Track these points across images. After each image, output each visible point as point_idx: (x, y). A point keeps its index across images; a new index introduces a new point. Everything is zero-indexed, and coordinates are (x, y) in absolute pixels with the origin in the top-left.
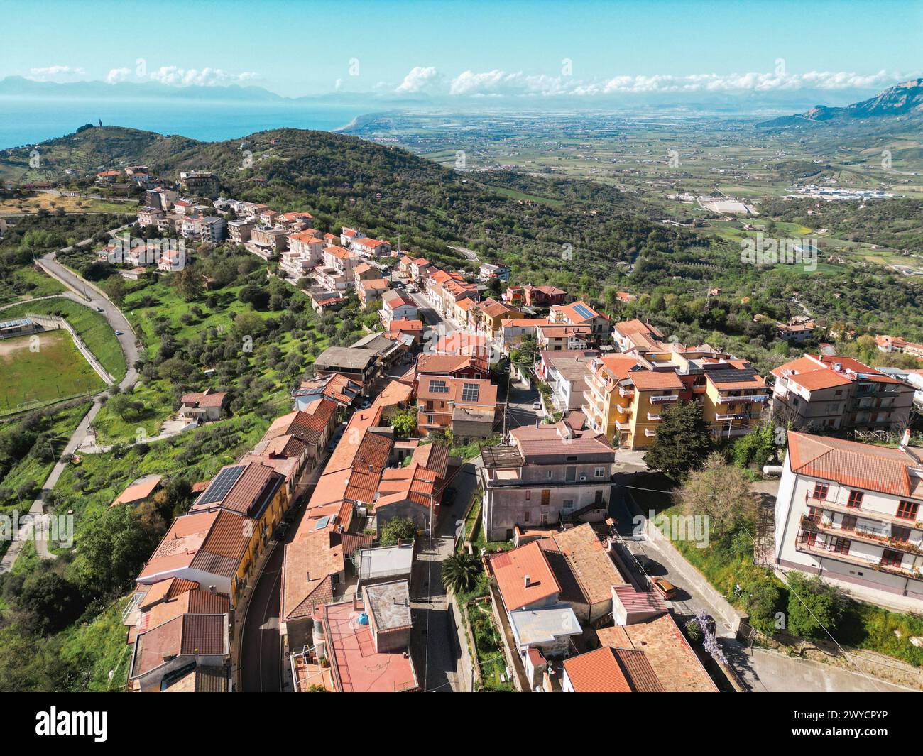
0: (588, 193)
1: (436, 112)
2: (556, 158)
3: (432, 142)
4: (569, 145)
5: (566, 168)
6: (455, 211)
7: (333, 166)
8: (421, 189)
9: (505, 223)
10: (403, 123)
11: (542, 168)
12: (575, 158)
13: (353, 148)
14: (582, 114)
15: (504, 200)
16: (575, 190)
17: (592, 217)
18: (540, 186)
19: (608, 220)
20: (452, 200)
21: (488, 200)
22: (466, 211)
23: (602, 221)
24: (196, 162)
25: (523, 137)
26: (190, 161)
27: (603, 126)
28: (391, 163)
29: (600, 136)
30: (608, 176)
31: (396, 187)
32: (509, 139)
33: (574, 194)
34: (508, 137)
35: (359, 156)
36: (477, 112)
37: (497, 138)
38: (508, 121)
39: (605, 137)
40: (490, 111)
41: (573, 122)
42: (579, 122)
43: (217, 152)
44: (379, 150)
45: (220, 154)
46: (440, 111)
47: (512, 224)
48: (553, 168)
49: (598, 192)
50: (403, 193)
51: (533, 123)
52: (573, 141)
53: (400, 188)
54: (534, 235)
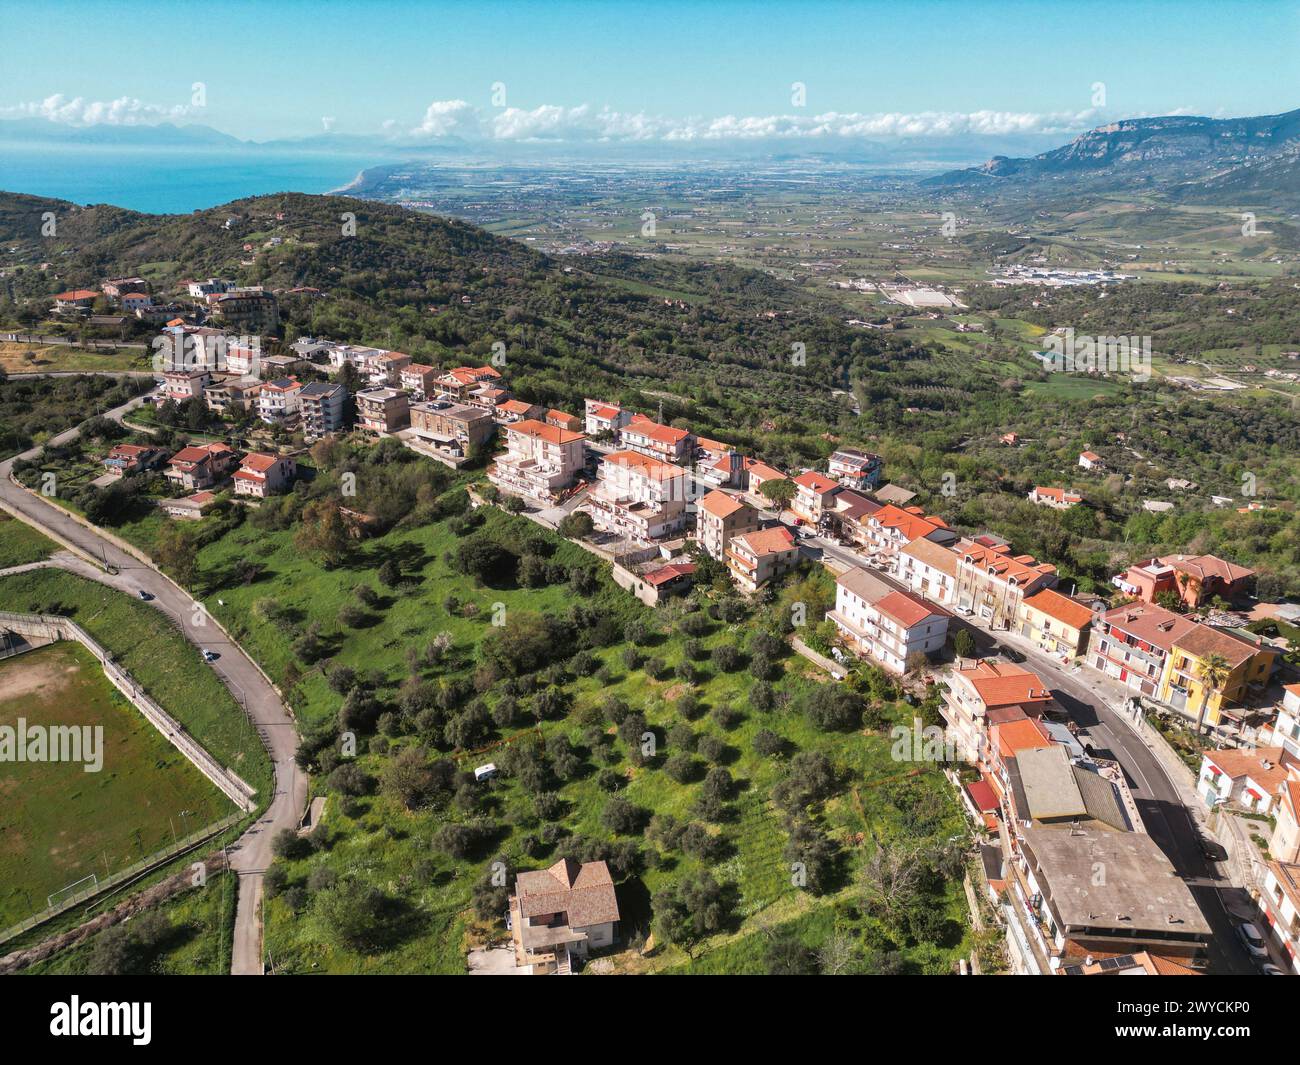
0: (736, 284)
1: (478, 164)
2: (669, 231)
3: (485, 208)
4: (680, 212)
5: (687, 246)
6: (584, 321)
7: (386, 255)
8: (524, 287)
9: (660, 337)
10: (441, 180)
11: (653, 245)
12: (694, 230)
13: (397, 223)
14: (685, 167)
15: (645, 299)
16: (718, 280)
17: (770, 322)
18: (667, 274)
19: (792, 325)
20: (576, 302)
21: (623, 300)
22: (599, 320)
23: (785, 328)
24: (153, 249)
25: (612, 200)
26: (142, 249)
27: (718, 184)
28: (457, 245)
29: (718, 199)
30: (747, 256)
31: (486, 285)
32: (594, 204)
33: (717, 285)
34: (592, 200)
35: (407, 235)
36: (536, 164)
37: (577, 203)
38: (582, 177)
39: (726, 200)
40: (555, 163)
41: (675, 179)
42: (684, 178)
43: (187, 233)
44: (436, 225)
45: (193, 237)
46: (483, 163)
47: (670, 338)
48: (668, 246)
49: (749, 281)
50: (500, 294)
51: (620, 181)
52: (684, 207)
53: (493, 285)
54: (704, 354)
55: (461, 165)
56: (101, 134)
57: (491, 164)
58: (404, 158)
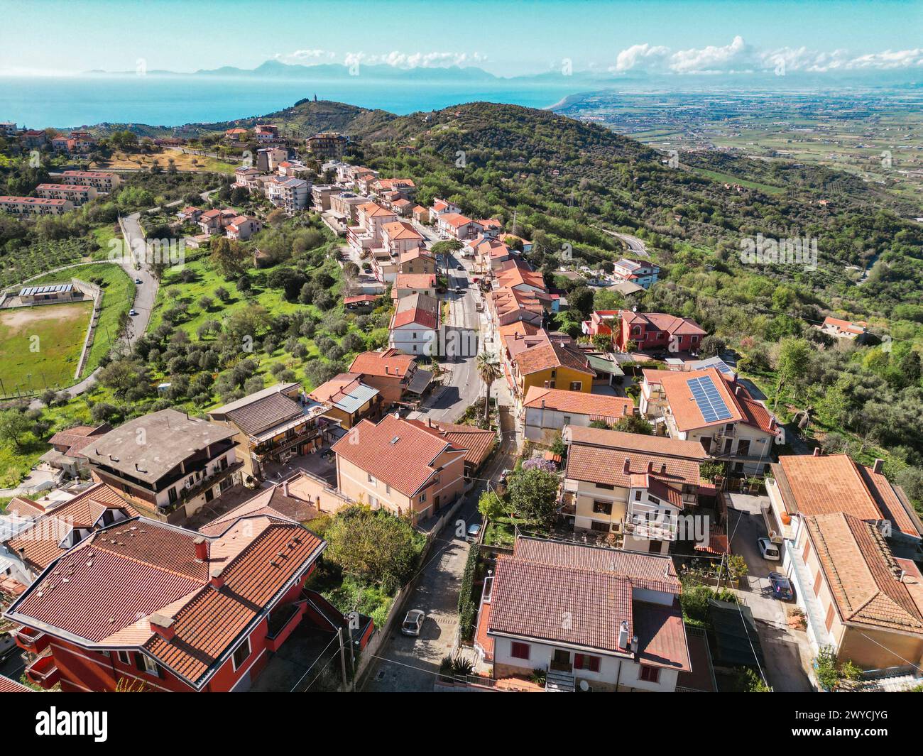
0: (820, 181)
1: (653, 91)
2: (786, 140)
3: (642, 121)
4: (803, 127)
5: (796, 152)
6: (642, 193)
7: (513, 140)
8: (607, 166)
9: (701, 210)
10: (615, 102)
11: (766, 151)
12: (809, 140)
13: (544, 123)
14: (826, 93)
15: (707, 183)
16: (803, 177)
17: (819, 208)
18: (758, 170)
19: (841, 213)
20: (641, 180)
21: (686, 182)
22: (656, 194)
23: (832, 214)
25: (749, 117)
27: (851, 106)
28: (584, 140)
29: (844, 118)
30: (849, 163)
31: (578, 164)
32: (731, 119)
33: (801, 181)
34: (730, 116)
35: (549, 131)
36: (699, 91)
37: (718, 118)
38: (731, 100)
39: (852, 118)
40: (714, 90)
41: (813, 102)
42: (821, 101)
43: (403, 124)
44: (571, 125)
45: (406, 126)
46: (657, 90)
47: (711, 211)
48: (779, 152)
49: (832, 180)
50: (584, 171)
51: (763, 102)
52: (810, 122)
53: (583, 165)
54: (736, 226)
55: (639, 92)
56: (418, 73)
57: (661, 91)
58: (600, 88)
